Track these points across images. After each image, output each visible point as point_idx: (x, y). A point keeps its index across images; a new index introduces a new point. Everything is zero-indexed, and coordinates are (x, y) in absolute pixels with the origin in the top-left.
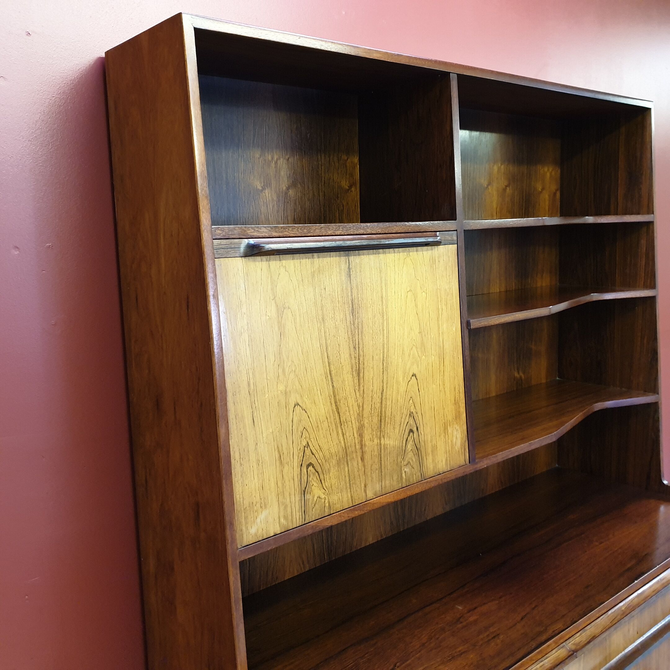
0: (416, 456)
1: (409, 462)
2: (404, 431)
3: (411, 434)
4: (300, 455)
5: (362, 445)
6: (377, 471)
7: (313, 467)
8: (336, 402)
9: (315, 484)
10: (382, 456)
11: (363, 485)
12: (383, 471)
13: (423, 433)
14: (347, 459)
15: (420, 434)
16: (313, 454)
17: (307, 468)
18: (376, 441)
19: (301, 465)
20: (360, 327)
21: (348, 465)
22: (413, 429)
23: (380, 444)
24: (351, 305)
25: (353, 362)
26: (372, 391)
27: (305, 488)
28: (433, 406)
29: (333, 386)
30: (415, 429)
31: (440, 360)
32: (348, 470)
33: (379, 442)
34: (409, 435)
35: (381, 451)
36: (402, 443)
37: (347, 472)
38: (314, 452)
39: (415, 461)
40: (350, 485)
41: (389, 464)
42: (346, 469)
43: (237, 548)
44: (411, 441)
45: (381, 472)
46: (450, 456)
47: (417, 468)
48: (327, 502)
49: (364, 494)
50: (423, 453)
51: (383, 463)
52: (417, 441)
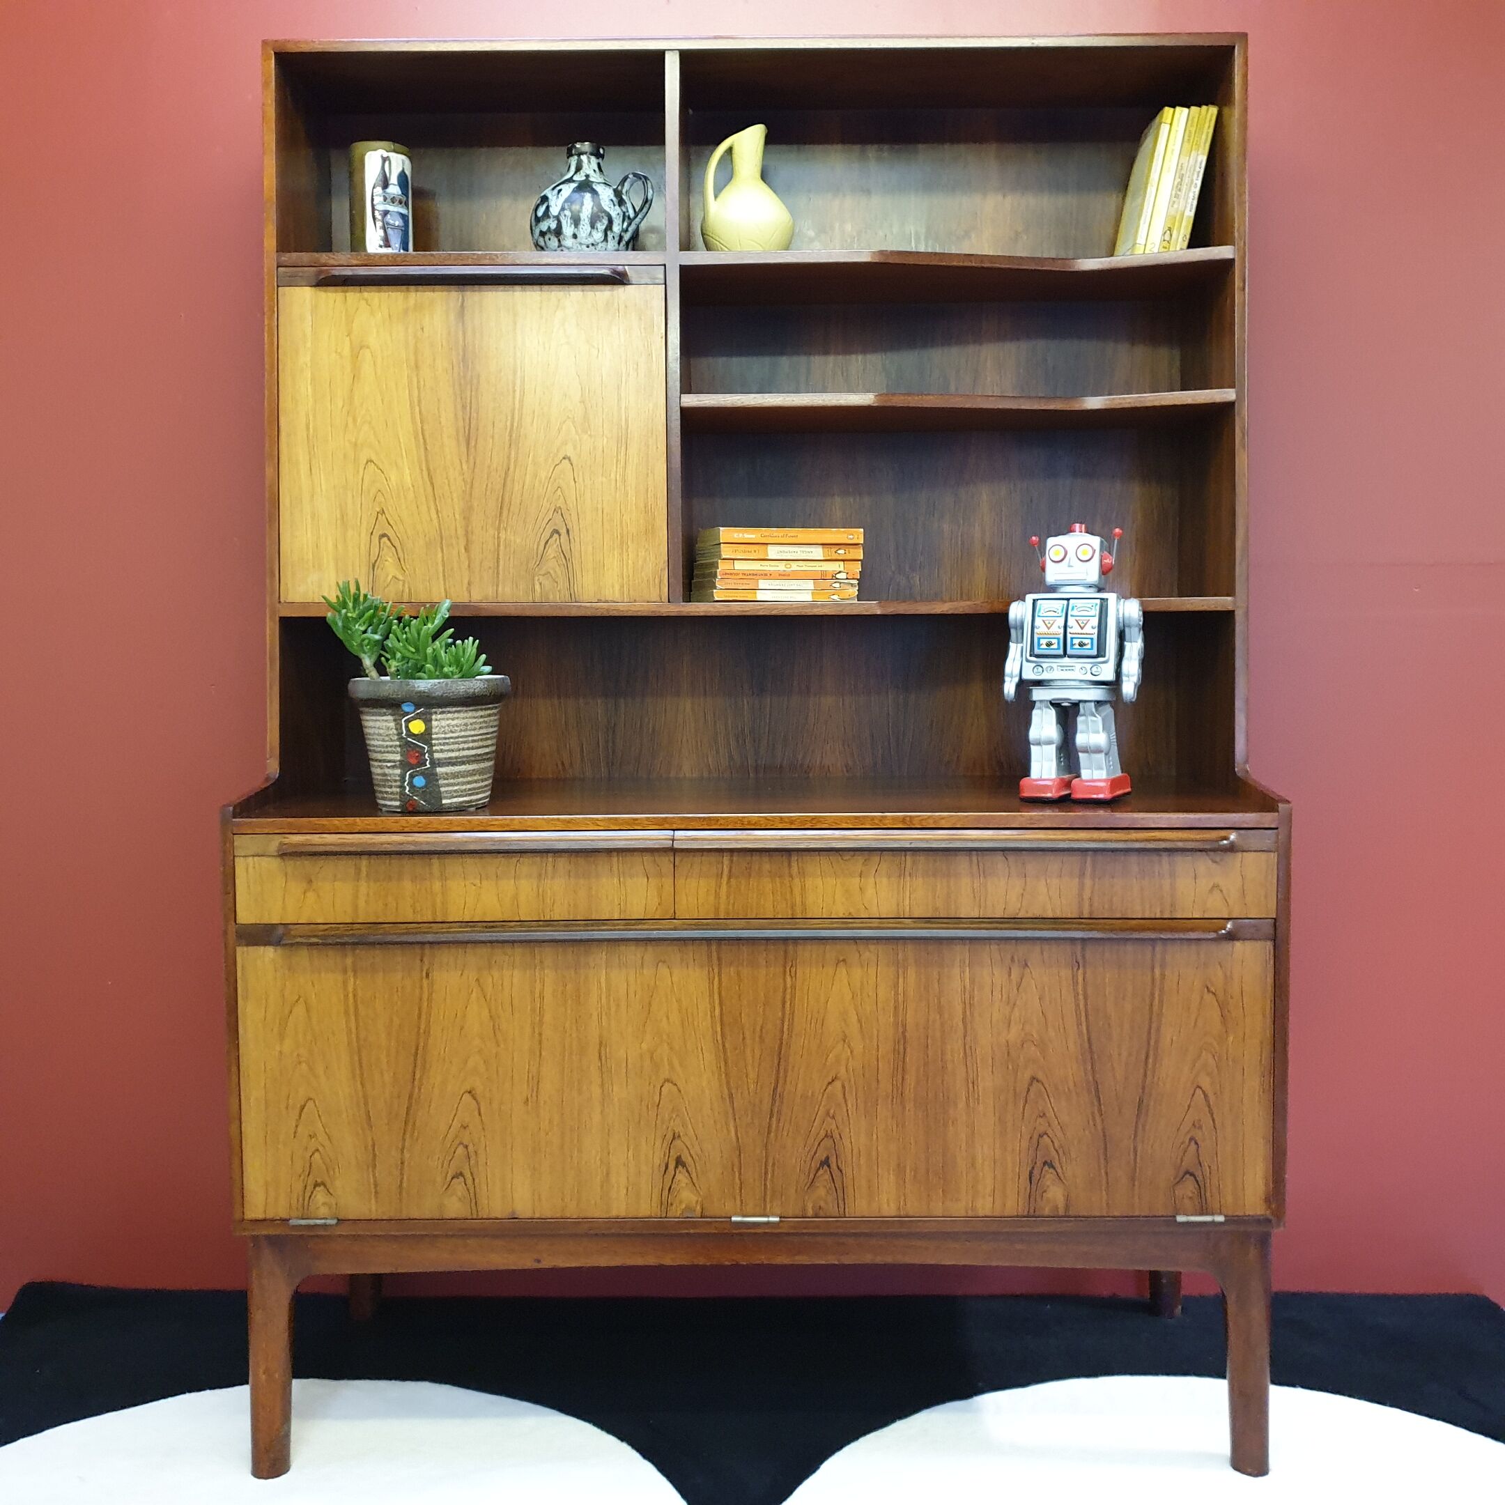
0: (562, 567)
1: (548, 573)
2: (542, 530)
3: (556, 536)
4: (371, 521)
5: (467, 532)
6: (491, 571)
7: (389, 539)
8: (428, 469)
9: (390, 560)
10: (501, 553)
11: (466, 582)
12: (501, 573)
13: (577, 539)
14: (441, 543)
15: (572, 540)
16: (390, 525)
17: (380, 539)
18: (491, 531)
19: (372, 533)
20: (475, 381)
21: (442, 551)
22: (561, 531)
23: (498, 538)
24: (461, 353)
25: (461, 423)
26: (489, 467)
27: (376, 561)
28: (600, 506)
29: (426, 449)
30: (563, 531)
31: (619, 446)
32: (443, 557)
33: (496, 534)
34: (551, 537)
35: (498, 547)
36: (538, 545)
37: (440, 559)
38: (391, 523)
39: (559, 573)
40: (444, 576)
41: (511, 565)
42: (440, 555)
43: (280, 602)
44: (555, 546)
45: (498, 573)
46: (631, 583)
47: (562, 584)
48: (406, 586)
49: (466, 594)
50: (577, 567)
51: (501, 563)
52: (566, 548)
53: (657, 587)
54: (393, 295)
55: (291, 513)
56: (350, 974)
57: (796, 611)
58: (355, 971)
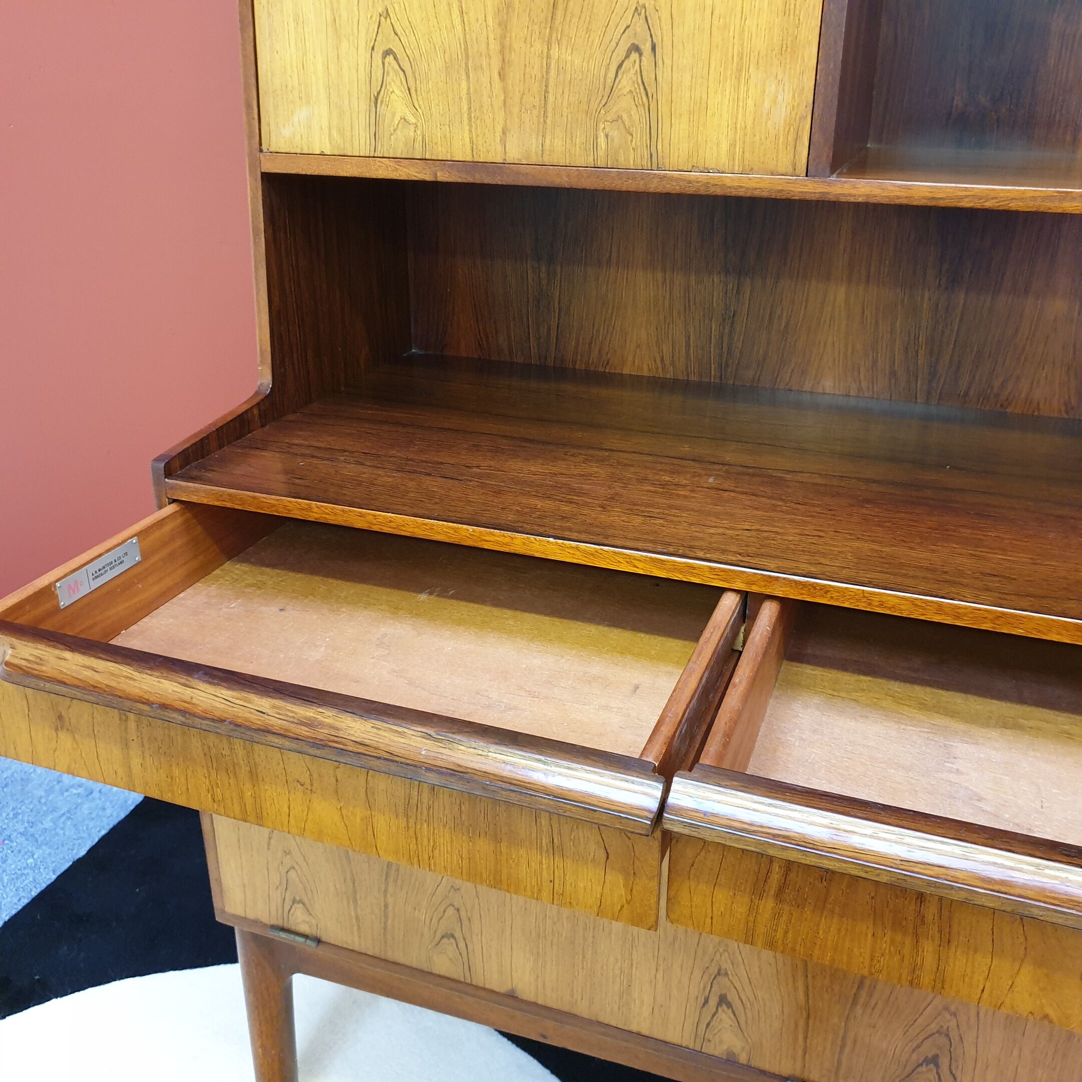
0: (641, 109)
1: (620, 117)
2: (613, 44)
3: (634, 56)
4: (371, 29)
5: (503, 46)
6: (535, 112)
7: (396, 59)
9: (397, 92)
10: (551, 83)
11: (499, 129)
12: (549, 114)
13: (668, 62)
14: (467, 64)
15: (660, 63)
16: (396, 34)
17: (384, 57)
18: (539, 46)
19: (373, 48)
21: (468, 77)
22: (642, 47)
23: (549, 57)
27: (379, 93)
30: (646, 48)
32: (469, 89)
33: (545, 50)
34: (627, 56)
35: (547, 72)
36: (608, 68)
37: (465, 91)
38: (399, 30)
39: (636, 117)
40: (470, 118)
41: (565, 104)
42: (464, 85)
43: (261, 151)
44: (632, 71)
45: (545, 116)
46: (748, 140)
47: (639, 138)
48: (419, 132)
49: (499, 148)
50: (664, 109)
51: (551, 98)
52: (648, 77)
53: (791, 148)
55: (269, 14)
57: (1031, 204)
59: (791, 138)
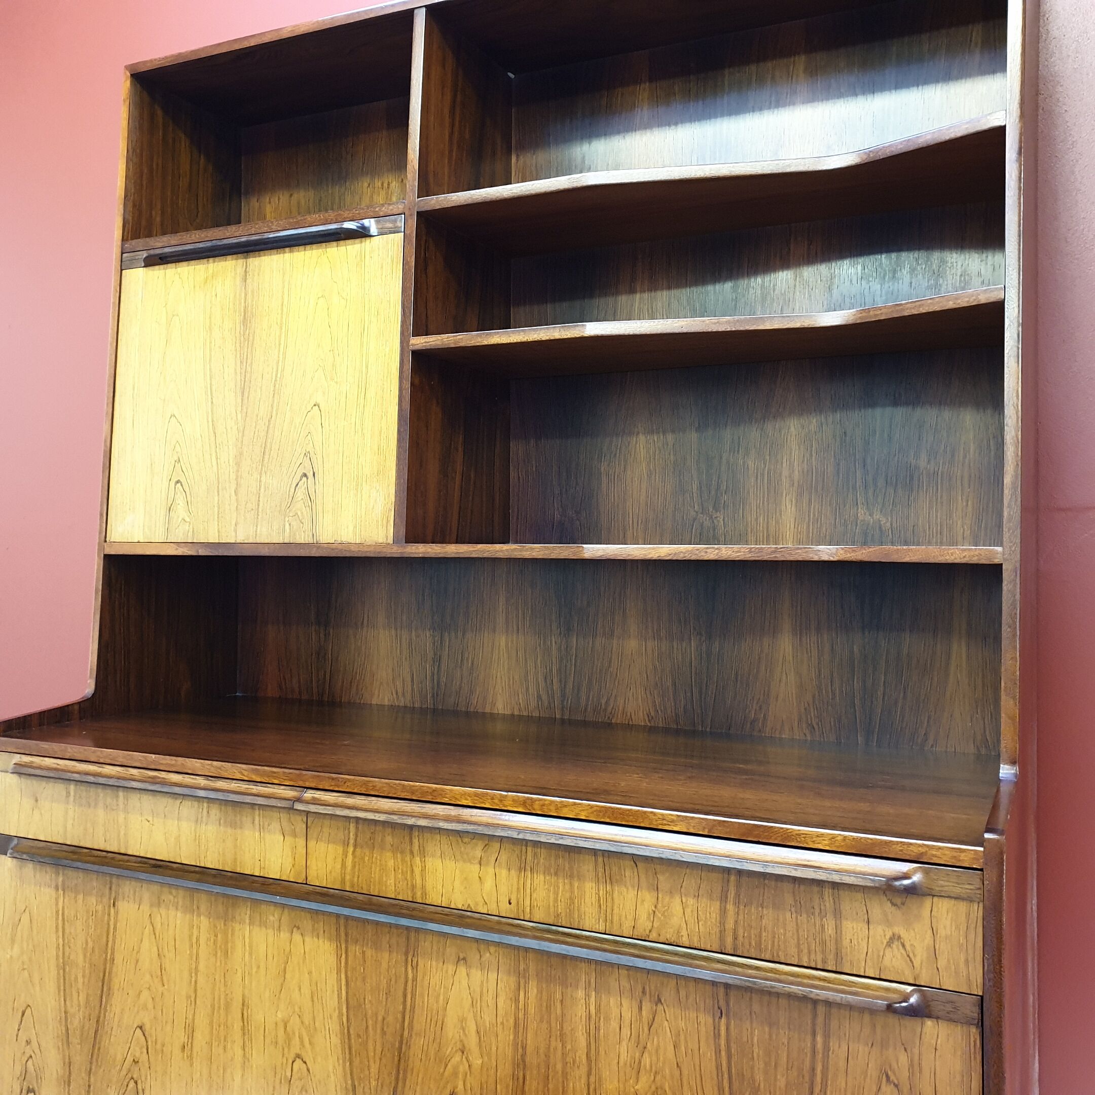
0: (307, 508)
1: (297, 514)
2: (294, 473)
3: (304, 479)
4: (170, 469)
5: (237, 477)
6: (253, 512)
7: (182, 485)
8: (213, 421)
9: (181, 504)
10: (261, 495)
11: (233, 523)
12: (260, 514)
13: (321, 482)
14: (218, 487)
15: (317, 482)
16: (183, 471)
17: (176, 485)
18: (256, 475)
19: (170, 480)
20: (251, 338)
21: (218, 494)
22: (308, 474)
23: (260, 481)
24: (243, 314)
25: (238, 378)
26: (257, 416)
27: (171, 505)
28: (341, 449)
29: (212, 403)
30: (310, 475)
31: (360, 391)
32: (219, 500)
33: (259, 477)
34: (301, 480)
35: (260, 490)
36: (291, 487)
37: (216, 502)
38: (184, 470)
39: (305, 513)
40: (218, 517)
41: (268, 507)
42: (216, 498)
43: (105, 541)
44: (303, 488)
45: (258, 515)
46: (363, 524)
47: (307, 525)
48: (191, 527)
49: (233, 534)
50: (320, 508)
51: (261, 505)
52: (311, 491)
53: (385, 528)
54: (198, 267)
56: (61, 892)
57: (506, 553)
58: (64, 890)
59: (385, 522)
